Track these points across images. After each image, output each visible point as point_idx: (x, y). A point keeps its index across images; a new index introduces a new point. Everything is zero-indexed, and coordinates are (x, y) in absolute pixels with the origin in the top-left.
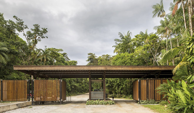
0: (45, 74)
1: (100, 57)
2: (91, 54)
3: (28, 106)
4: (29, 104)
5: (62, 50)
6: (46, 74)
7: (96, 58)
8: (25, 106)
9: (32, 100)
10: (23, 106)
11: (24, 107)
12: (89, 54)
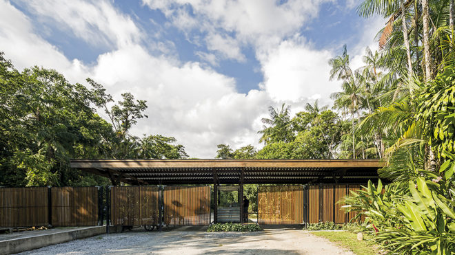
0: (136, 177)
1: (238, 151)
2: (224, 146)
3: (97, 235)
4: (100, 232)
5: (173, 140)
6: (139, 176)
7: (231, 152)
8: (91, 234)
9: (108, 224)
10: (86, 235)
11: (89, 237)
12: (219, 146)
